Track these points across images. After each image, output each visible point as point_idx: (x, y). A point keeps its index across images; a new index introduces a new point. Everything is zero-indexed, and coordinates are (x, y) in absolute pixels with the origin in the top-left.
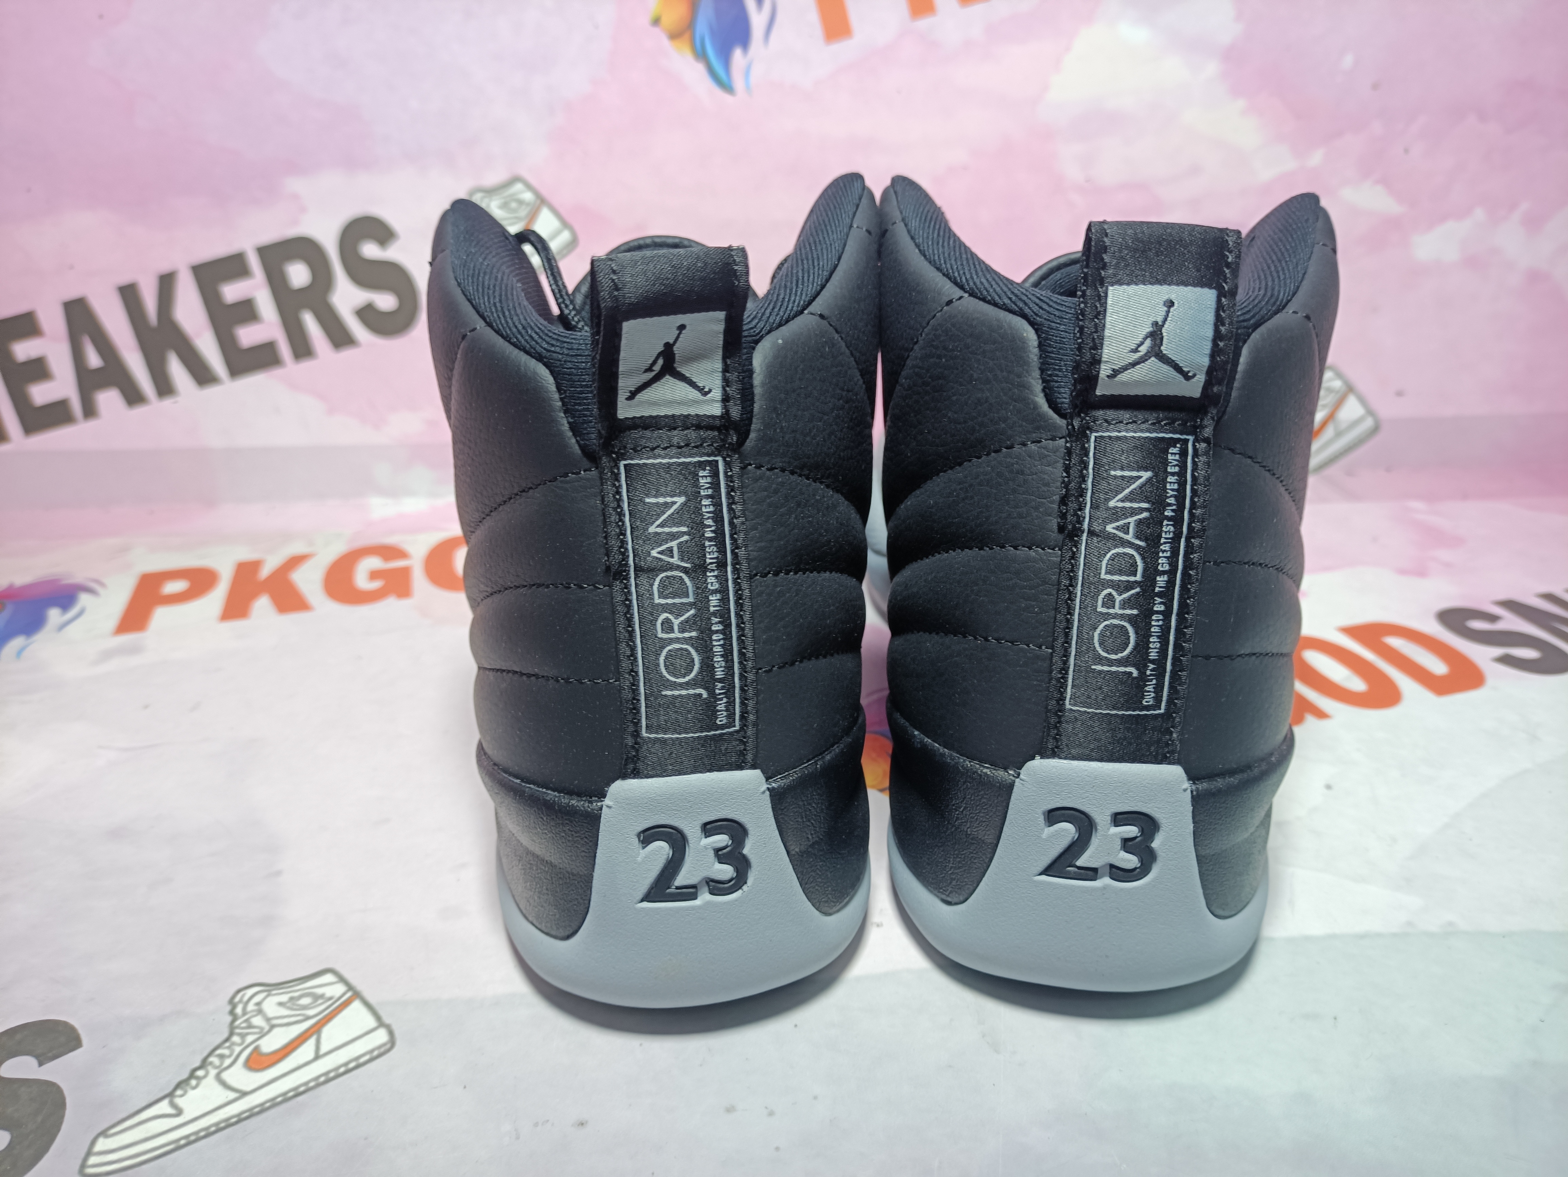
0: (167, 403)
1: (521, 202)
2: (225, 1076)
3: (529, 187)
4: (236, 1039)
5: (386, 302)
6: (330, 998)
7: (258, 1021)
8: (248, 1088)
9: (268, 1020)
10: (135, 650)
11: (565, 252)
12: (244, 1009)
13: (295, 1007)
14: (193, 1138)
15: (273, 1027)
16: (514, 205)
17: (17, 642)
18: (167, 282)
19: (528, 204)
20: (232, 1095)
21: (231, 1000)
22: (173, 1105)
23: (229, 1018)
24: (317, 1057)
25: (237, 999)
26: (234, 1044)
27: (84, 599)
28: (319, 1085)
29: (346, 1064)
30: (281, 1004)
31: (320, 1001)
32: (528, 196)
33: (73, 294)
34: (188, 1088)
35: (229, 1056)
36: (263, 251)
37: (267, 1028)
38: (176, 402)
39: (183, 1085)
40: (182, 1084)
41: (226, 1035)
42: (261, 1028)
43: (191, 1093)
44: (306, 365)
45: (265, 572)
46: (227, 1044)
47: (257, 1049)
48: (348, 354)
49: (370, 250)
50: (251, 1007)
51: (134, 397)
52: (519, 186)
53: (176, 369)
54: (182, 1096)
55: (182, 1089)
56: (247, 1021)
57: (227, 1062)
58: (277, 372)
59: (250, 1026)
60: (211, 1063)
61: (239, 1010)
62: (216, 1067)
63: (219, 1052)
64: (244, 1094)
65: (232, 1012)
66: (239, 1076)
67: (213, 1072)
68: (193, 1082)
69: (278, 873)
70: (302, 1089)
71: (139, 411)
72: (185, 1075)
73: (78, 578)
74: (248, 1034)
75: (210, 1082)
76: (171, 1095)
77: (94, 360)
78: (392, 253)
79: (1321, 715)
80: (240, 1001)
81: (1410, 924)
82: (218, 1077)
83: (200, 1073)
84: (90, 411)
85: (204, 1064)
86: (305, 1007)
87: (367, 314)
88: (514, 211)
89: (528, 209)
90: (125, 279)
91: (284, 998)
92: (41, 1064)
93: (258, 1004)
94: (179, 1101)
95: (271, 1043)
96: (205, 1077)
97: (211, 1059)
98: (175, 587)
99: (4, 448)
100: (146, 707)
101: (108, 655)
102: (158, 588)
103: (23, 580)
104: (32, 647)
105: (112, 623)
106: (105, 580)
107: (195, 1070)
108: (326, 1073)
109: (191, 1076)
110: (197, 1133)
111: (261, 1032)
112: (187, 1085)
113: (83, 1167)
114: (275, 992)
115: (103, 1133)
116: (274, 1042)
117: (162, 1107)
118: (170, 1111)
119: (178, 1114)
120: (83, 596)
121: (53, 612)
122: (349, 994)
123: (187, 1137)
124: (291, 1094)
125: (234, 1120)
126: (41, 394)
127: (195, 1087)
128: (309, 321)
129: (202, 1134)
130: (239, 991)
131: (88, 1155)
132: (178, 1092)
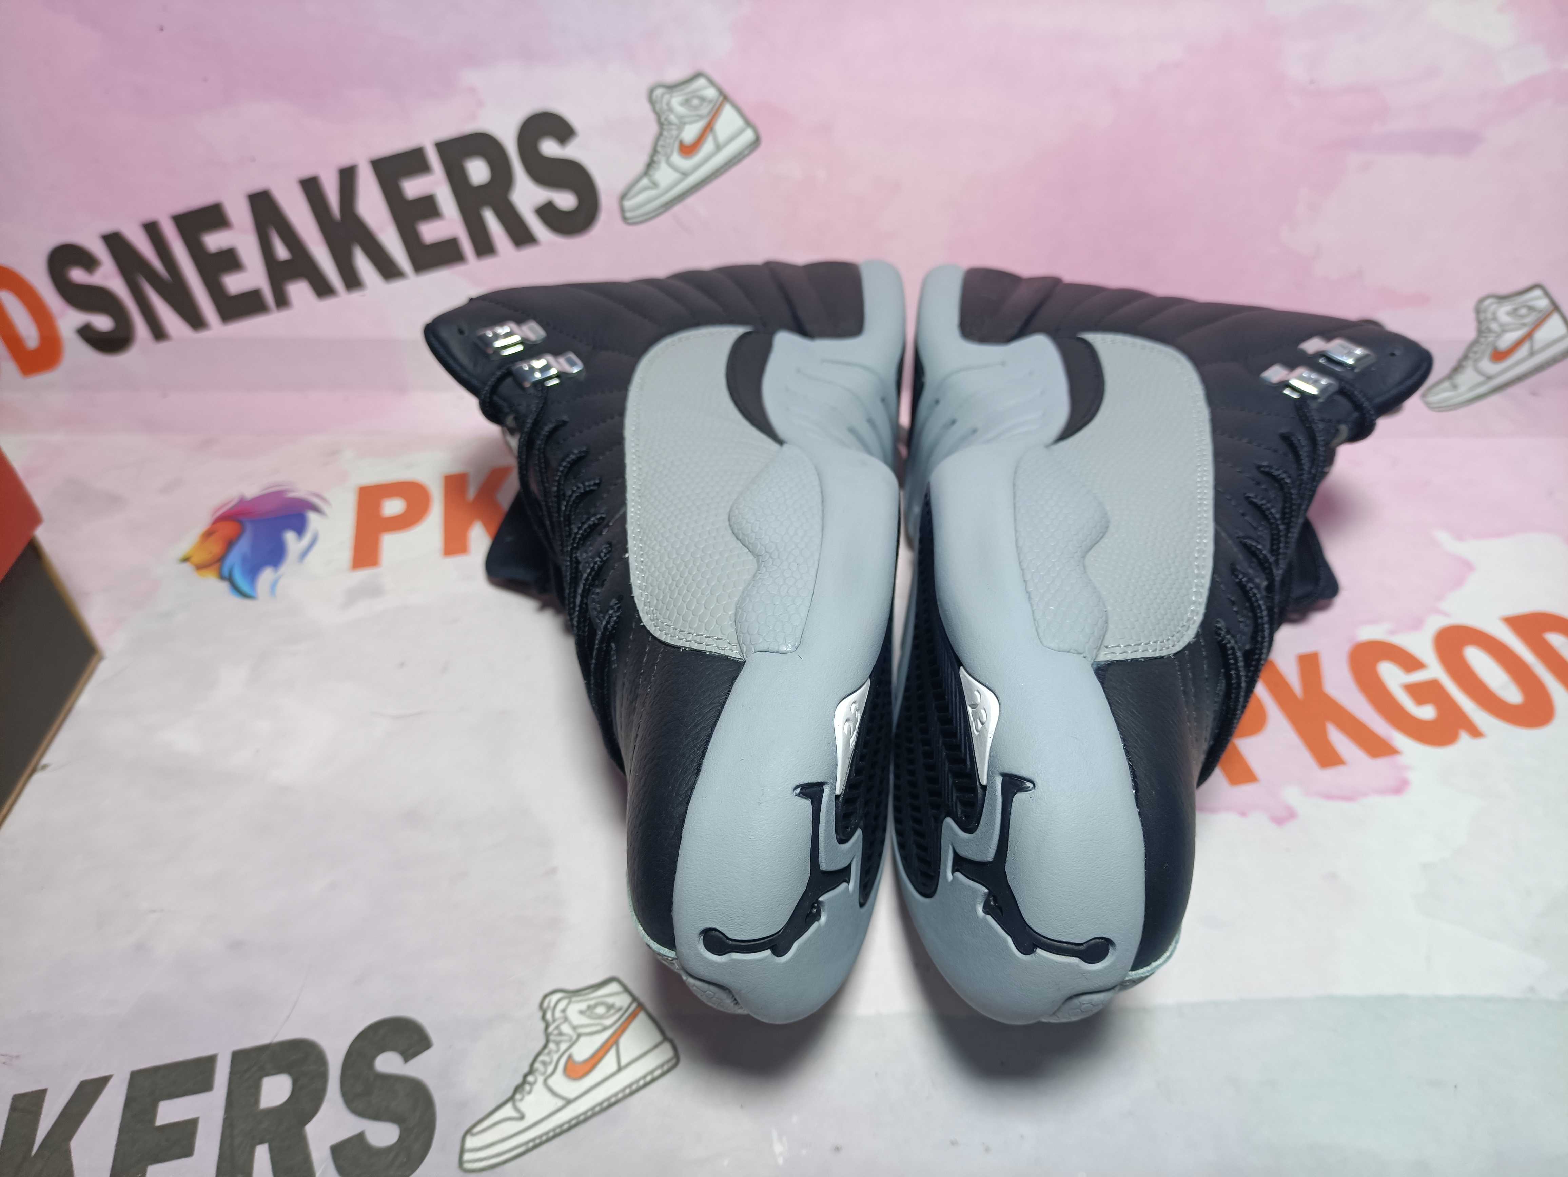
0: (355, 296)
1: (703, 99)
2: (551, 1082)
3: (712, 82)
4: (552, 1046)
5: (566, 200)
6: (620, 1009)
7: (565, 1028)
8: (572, 1096)
9: (574, 1028)
10: (374, 591)
11: (746, 152)
12: (553, 1015)
13: (593, 1016)
14: (538, 1141)
15: (579, 1036)
16: (695, 102)
17: (267, 575)
18: (348, 176)
19: (711, 101)
20: (560, 1103)
21: (541, 1006)
22: (517, 1109)
23: (542, 1025)
24: (620, 1069)
25: (545, 1004)
26: (551, 1051)
27: (313, 518)
28: (625, 1096)
29: (644, 1077)
30: (581, 1012)
31: (612, 1011)
32: (711, 93)
33: (257, 186)
34: (524, 1093)
35: (551, 1063)
36: (442, 147)
37: (575, 1037)
38: (363, 296)
39: (520, 1090)
40: (518, 1089)
41: (542, 1042)
42: (571, 1037)
43: (529, 1099)
44: (487, 260)
45: (472, 490)
46: (546, 1051)
47: (570, 1057)
48: (529, 252)
49: (549, 148)
50: (558, 1014)
51: (323, 289)
52: (702, 82)
53: (362, 263)
54: (521, 1100)
55: (520, 1093)
56: (557, 1027)
57: (550, 1069)
58: (459, 268)
59: (561, 1034)
60: (537, 1070)
61: (549, 1016)
62: (544, 1073)
63: (541, 1058)
64: (569, 1102)
65: (544, 1017)
66: (559, 1082)
67: (541, 1079)
68: (527, 1087)
69: (553, 871)
70: (613, 1100)
71: (329, 303)
72: (518, 1080)
73: (301, 490)
74: (560, 1042)
75: (539, 1087)
76: (511, 1099)
77: (282, 252)
78: (571, 151)
79: (1476, 733)
80: (548, 1007)
81: (1532, 989)
82: (545, 1081)
83: (530, 1079)
84: (282, 301)
85: (531, 1071)
86: (601, 1017)
87: (547, 213)
88: (696, 108)
89: (710, 106)
90: (307, 172)
91: (583, 1006)
92: (405, 1061)
93: (564, 1011)
94: (521, 1105)
96: (535, 1082)
97: (537, 1065)
98: (393, 507)
99: (203, 334)
100: (402, 665)
101: (353, 596)
102: (377, 507)
103: (251, 490)
104: (282, 583)
105: (346, 554)
106: (326, 495)
107: (525, 1076)
108: (630, 1086)
109: (524, 1081)
110: (540, 1136)
111: (571, 1039)
112: (523, 1089)
113: (461, 1162)
114: (574, 999)
115: (469, 1132)
116: (583, 1051)
117: (508, 1111)
118: (514, 1114)
119: (522, 1117)
120: (312, 516)
121: (290, 537)
122: (634, 1006)
123: (533, 1140)
124: (605, 1104)
125: (566, 1126)
126: (234, 283)
127: (530, 1092)
128: (490, 218)
129: (544, 1138)
130: (545, 997)
131: (462, 1151)
132: (518, 1096)
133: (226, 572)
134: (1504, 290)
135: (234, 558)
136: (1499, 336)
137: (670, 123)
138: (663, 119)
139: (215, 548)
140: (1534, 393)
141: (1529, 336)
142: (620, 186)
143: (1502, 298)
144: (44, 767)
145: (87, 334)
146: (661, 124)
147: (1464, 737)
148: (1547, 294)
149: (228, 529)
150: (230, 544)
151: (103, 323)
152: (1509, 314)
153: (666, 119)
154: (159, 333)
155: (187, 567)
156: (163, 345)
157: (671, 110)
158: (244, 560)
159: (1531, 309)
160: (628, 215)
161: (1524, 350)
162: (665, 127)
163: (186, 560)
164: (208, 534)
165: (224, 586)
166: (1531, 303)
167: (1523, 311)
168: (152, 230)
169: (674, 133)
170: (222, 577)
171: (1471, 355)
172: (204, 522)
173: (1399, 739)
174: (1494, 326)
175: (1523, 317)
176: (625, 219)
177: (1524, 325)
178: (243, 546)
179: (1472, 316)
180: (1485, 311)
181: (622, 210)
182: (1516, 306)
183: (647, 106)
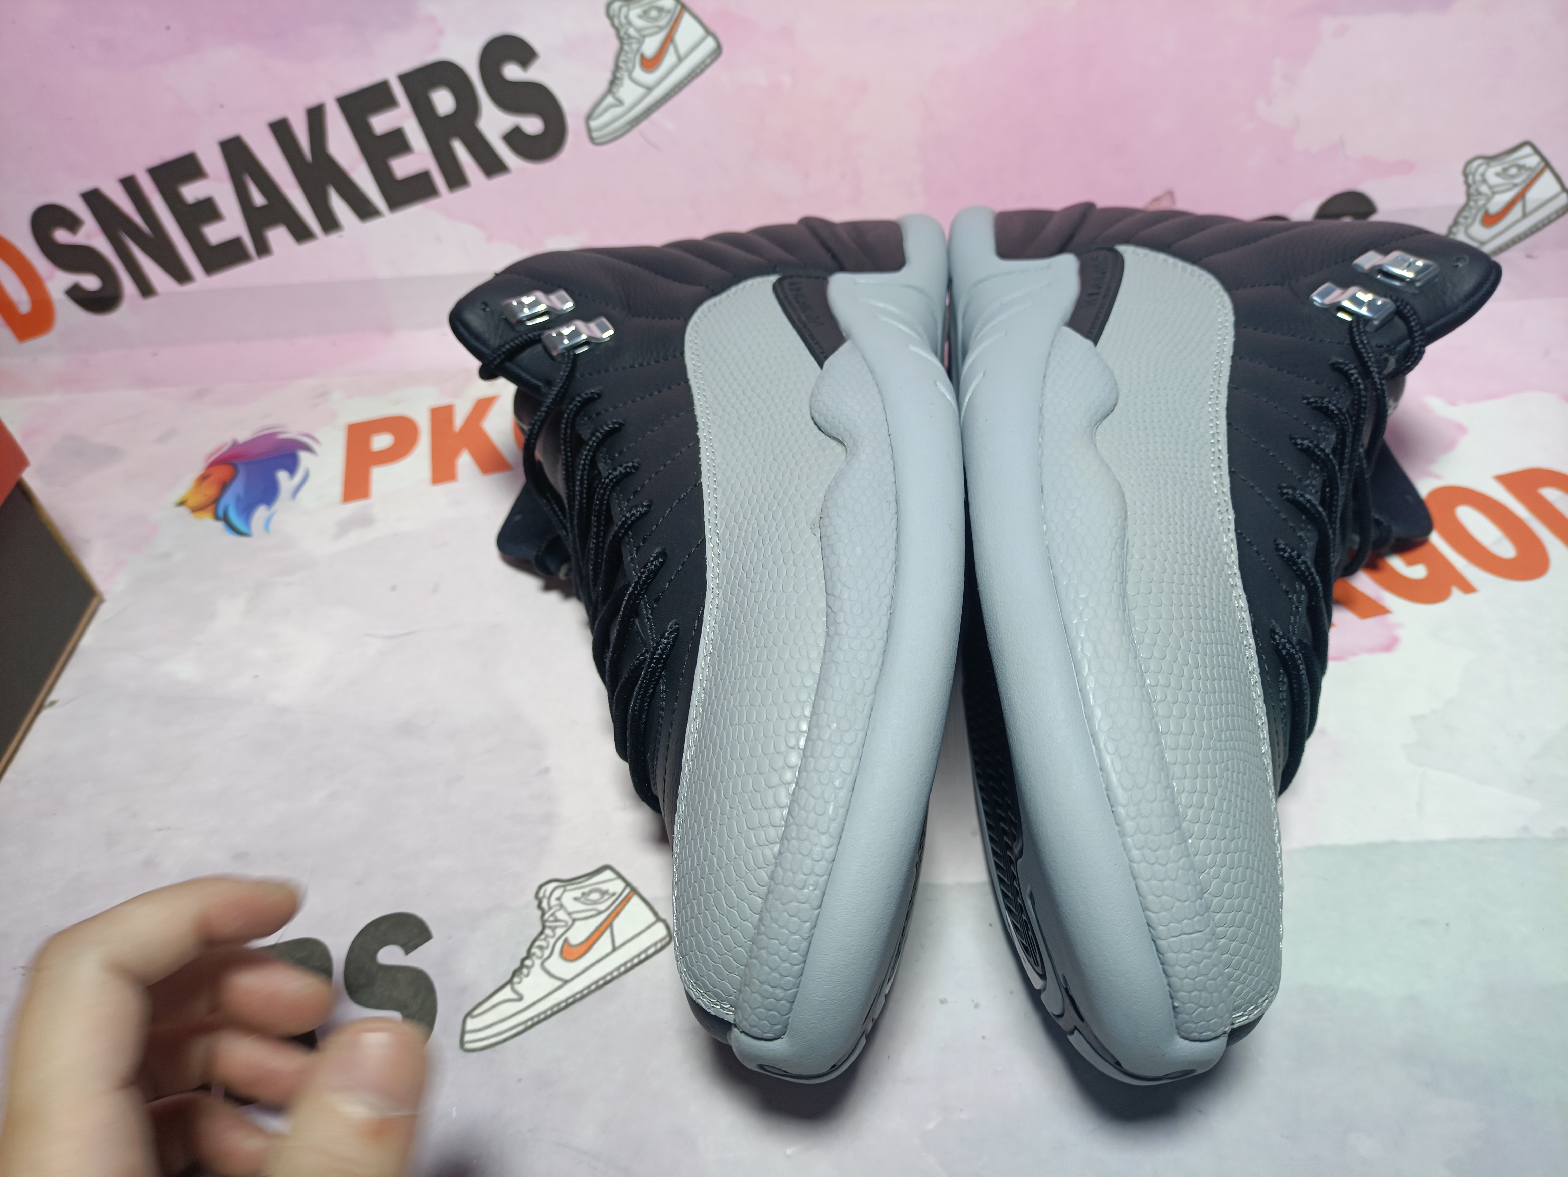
0: (334, 237)
1: (661, 10)
2: (547, 964)
4: (548, 932)
5: (532, 125)
6: (614, 894)
7: (561, 915)
8: (568, 977)
9: (570, 914)
10: (366, 521)
11: (708, 61)
12: (549, 903)
13: (588, 902)
14: (536, 1020)
15: (574, 920)
16: (654, 13)
17: (261, 513)
18: (316, 116)
19: (669, 11)
20: (558, 983)
21: (537, 895)
22: (515, 991)
23: (538, 913)
24: (615, 949)
25: (541, 894)
26: (547, 936)
27: (304, 457)
28: (620, 975)
29: (638, 955)
30: (576, 899)
31: (606, 897)
32: (669, 3)
33: (228, 133)
34: (522, 976)
35: (547, 947)
36: (406, 79)
37: (570, 922)
38: (341, 237)
39: (518, 973)
40: (516, 973)
41: (539, 928)
42: (566, 922)
43: (526, 981)
44: (461, 194)
45: (459, 421)
46: (543, 937)
47: (566, 941)
48: (500, 180)
49: (512, 72)
50: (553, 902)
51: (301, 233)
53: (338, 204)
54: (519, 983)
55: (518, 976)
56: (553, 915)
57: (547, 953)
58: (433, 203)
59: (557, 920)
60: (534, 954)
61: (545, 904)
62: (540, 958)
63: (538, 943)
64: (566, 982)
65: (540, 906)
66: (556, 964)
67: (538, 962)
68: (525, 971)
69: (547, 770)
70: (609, 978)
71: (308, 247)
72: (517, 965)
73: (292, 431)
74: (556, 927)
75: (537, 970)
76: (510, 982)
77: (258, 199)
78: (533, 74)
79: (1468, 588)
80: (544, 896)
81: (1525, 829)
82: (542, 964)
83: (528, 963)
84: (263, 249)
85: (529, 955)
86: (595, 902)
87: (514, 138)
88: (655, 19)
89: (669, 16)
90: (275, 116)
91: (578, 893)
92: (407, 952)
93: (559, 899)
94: (519, 987)
95: (577, 935)
96: (533, 965)
97: (534, 950)
98: (382, 441)
99: (189, 287)
100: (394, 588)
101: (345, 527)
102: (367, 442)
103: (243, 435)
104: (275, 519)
105: (337, 488)
106: (316, 435)
107: (523, 960)
108: (625, 964)
109: (522, 965)
110: (538, 1015)
111: (566, 926)
112: (521, 973)
113: (462, 1043)
114: (569, 888)
115: (469, 1014)
116: (578, 934)
117: (507, 993)
118: (513, 996)
119: (521, 998)
120: (303, 455)
121: (282, 476)
122: (628, 890)
123: (531, 1019)
124: (601, 982)
125: (563, 1005)
126: (215, 234)
127: (527, 975)
128: (459, 148)
129: (542, 1016)
130: (541, 887)
131: (463, 1032)
132: (516, 980)
133: (221, 513)
134: (1491, 151)
135: (229, 500)
136: (1489, 199)
137: (630, 37)
138: (622, 33)
139: (210, 491)
140: (1529, 256)
141: (1521, 196)
142: (586, 107)
143: (1490, 159)
144: (52, 703)
145: (76, 294)
146: (620, 39)
147: (1456, 593)
148: (1537, 151)
149: (222, 472)
150: (224, 487)
151: (91, 282)
152: (1498, 174)
153: (626, 33)
154: (146, 289)
155: (183, 510)
156: (151, 301)
157: (630, 24)
158: (238, 500)
159: (1521, 168)
160: (595, 134)
161: (1516, 212)
162: (625, 41)
163: (182, 503)
164: (203, 478)
165: (220, 525)
166: (1521, 162)
167: (1513, 171)
168: (129, 184)
169: (635, 46)
170: (217, 517)
171: (1461, 220)
172: (198, 467)
173: (1389, 599)
174: (1484, 189)
175: (1513, 177)
176: (592, 140)
177: (1515, 185)
178: (237, 488)
179: (1461, 179)
180: (1474, 174)
181: (589, 130)
182: (1506, 166)
183: (607, 22)
